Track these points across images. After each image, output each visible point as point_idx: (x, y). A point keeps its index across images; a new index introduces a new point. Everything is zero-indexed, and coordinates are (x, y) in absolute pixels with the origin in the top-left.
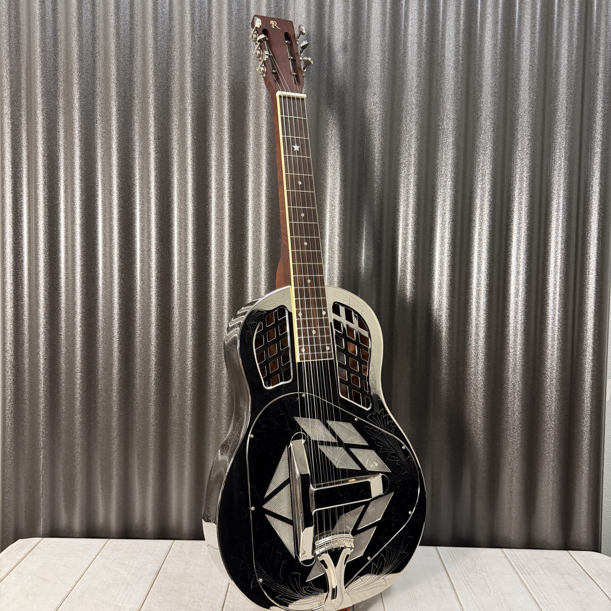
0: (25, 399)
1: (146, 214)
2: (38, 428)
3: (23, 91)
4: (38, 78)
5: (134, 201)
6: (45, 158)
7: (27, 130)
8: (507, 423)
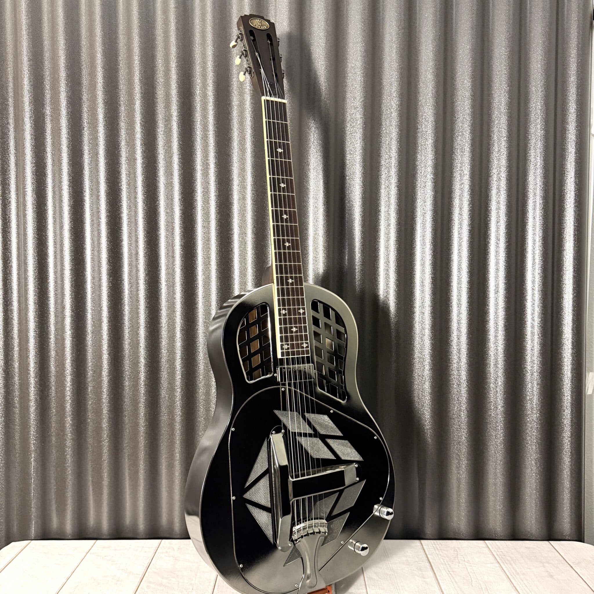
0: (15, 403)
1: (133, 217)
2: (30, 431)
3: (10, 99)
4: (26, 86)
5: (121, 205)
6: (33, 165)
7: (15, 138)
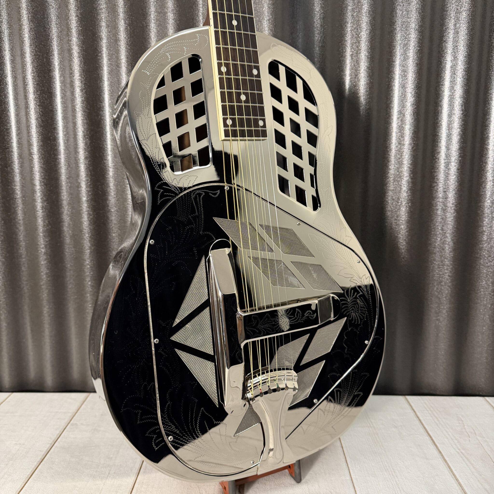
8: (480, 250)
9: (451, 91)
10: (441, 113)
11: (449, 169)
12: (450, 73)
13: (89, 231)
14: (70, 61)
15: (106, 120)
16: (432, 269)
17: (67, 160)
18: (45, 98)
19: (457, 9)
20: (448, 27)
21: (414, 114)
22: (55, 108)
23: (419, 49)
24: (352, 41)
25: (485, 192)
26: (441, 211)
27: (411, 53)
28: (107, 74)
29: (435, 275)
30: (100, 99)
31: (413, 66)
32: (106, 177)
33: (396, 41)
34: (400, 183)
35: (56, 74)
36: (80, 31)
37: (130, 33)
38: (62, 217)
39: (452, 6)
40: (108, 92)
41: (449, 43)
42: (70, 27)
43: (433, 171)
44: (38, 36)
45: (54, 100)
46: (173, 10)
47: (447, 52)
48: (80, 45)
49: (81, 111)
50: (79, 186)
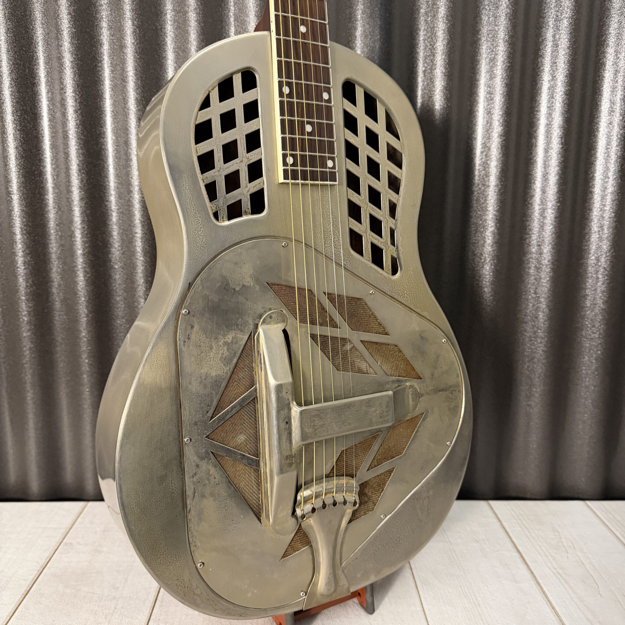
9: (548, 119)
10: (536, 146)
11: (545, 218)
12: (547, 96)
13: (86, 294)
14: (61, 72)
15: (108, 150)
16: (522, 343)
17: (56, 201)
18: (27, 120)
19: (557, 16)
20: (545, 38)
21: (502, 148)
22: (41, 134)
23: (509, 65)
24: (425, 53)
25: (589, 246)
26: (534, 270)
27: (499, 70)
28: (110, 90)
29: (525, 349)
30: (100, 123)
31: (501, 86)
32: (107, 224)
33: (480, 54)
34: (483, 235)
35: (41, 89)
36: (73, 34)
37: (140, 37)
38: (51, 276)
39: (550, 11)
40: (111, 114)
41: (546, 59)
42: (61, 28)
43: (524, 219)
44: (17, 39)
45: (40, 123)
46: (194, 9)
47: (543, 69)
48: (73, 52)
49: (75, 139)
50: (72, 235)
